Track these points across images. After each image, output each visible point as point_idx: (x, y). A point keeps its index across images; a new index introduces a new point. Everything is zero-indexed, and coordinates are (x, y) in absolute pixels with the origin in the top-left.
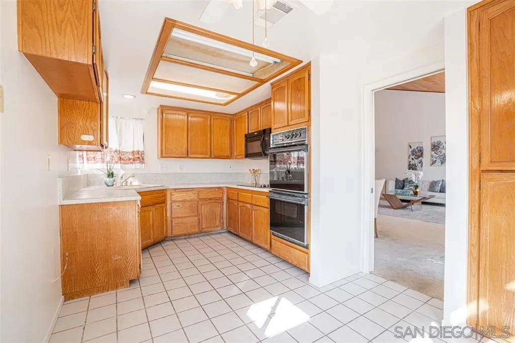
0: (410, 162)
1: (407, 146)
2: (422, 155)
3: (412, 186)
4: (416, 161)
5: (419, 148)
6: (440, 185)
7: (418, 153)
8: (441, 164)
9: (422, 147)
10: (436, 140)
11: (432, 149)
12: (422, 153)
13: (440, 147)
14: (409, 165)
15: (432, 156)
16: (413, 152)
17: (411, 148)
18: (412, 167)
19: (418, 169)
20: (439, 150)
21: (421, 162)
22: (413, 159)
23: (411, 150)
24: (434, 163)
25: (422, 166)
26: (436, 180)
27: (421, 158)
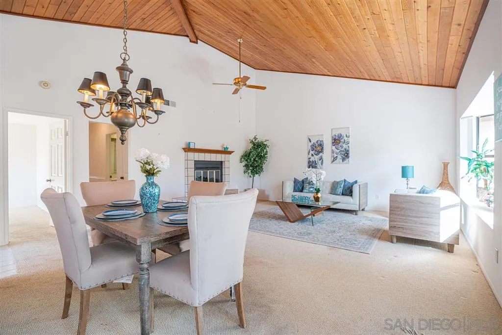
0: (309, 158)
1: (307, 140)
2: (322, 151)
3: (312, 188)
4: (316, 158)
5: (319, 142)
6: (342, 186)
7: (318, 148)
8: (343, 161)
9: (323, 141)
10: (336, 133)
11: (333, 143)
12: (322, 148)
13: (342, 140)
14: (309, 162)
15: (333, 152)
16: (313, 147)
17: (310, 142)
18: (312, 165)
19: (318, 167)
20: (340, 145)
21: (321, 159)
22: (312, 155)
23: (310, 144)
24: (335, 159)
25: (322, 164)
26: (338, 180)
27: (321, 154)
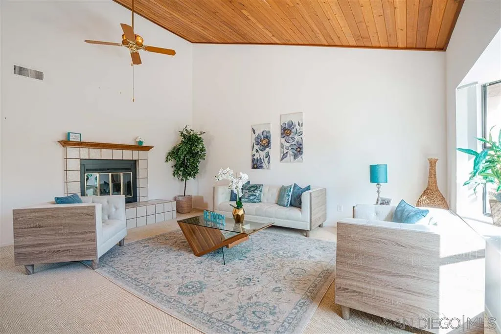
0: (254, 155)
1: (251, 131)
2: (268, 145)
3: (253, 195)
4: (261, 155)
5: (265, 133)
6: (290, 194)
7: (263, 142)
8: (294, 158)
9: (269, 132)
10: (286, 120)
11: (282, 134)
12: (269, 141)
13: (293, 130)
14: (253, 160)
15: (282, 146)
16: (258, 141)
17: (255, 133)
18: (257, 165)
19: (264, 166)
20: (291, 136)
21: (268, 156)
22: (257, 151)
23: (254, 136)
24: (284, 156)
25: (269, 163)
26: (286, 185)
27: (267, 149)
